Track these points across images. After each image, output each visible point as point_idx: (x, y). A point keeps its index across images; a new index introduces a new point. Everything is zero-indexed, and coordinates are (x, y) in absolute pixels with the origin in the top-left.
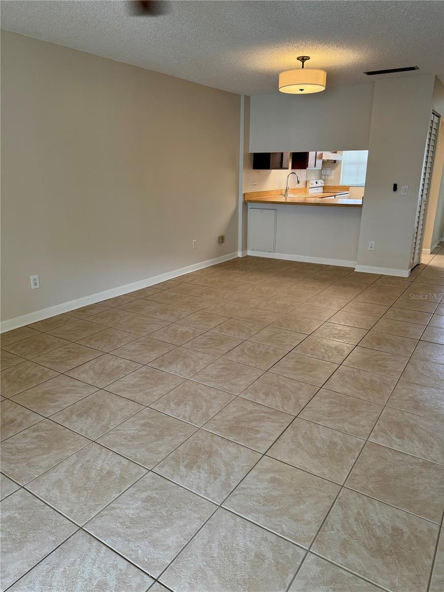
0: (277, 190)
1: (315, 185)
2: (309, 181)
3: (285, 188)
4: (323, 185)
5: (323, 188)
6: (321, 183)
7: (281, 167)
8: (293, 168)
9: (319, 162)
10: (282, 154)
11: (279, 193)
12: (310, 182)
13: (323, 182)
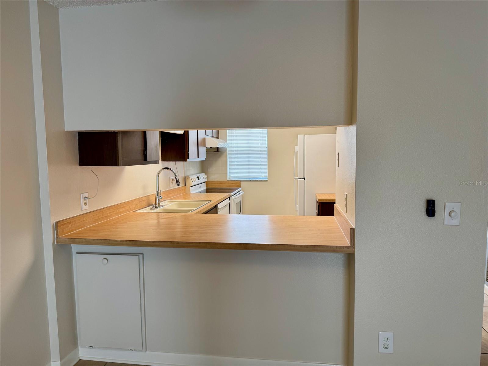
0: (139, 199)
1: (197, 182)
2: (188, 177)
3: (155, 192)
4: (206, 180)
5: (206, 184)
6: (203, 177)
7: (144, 159)
8: (163, 160)
9: (202, 150)
10: (145, 133)
11: (144, 203)
12: (191, 177)
13: (205, 176)
